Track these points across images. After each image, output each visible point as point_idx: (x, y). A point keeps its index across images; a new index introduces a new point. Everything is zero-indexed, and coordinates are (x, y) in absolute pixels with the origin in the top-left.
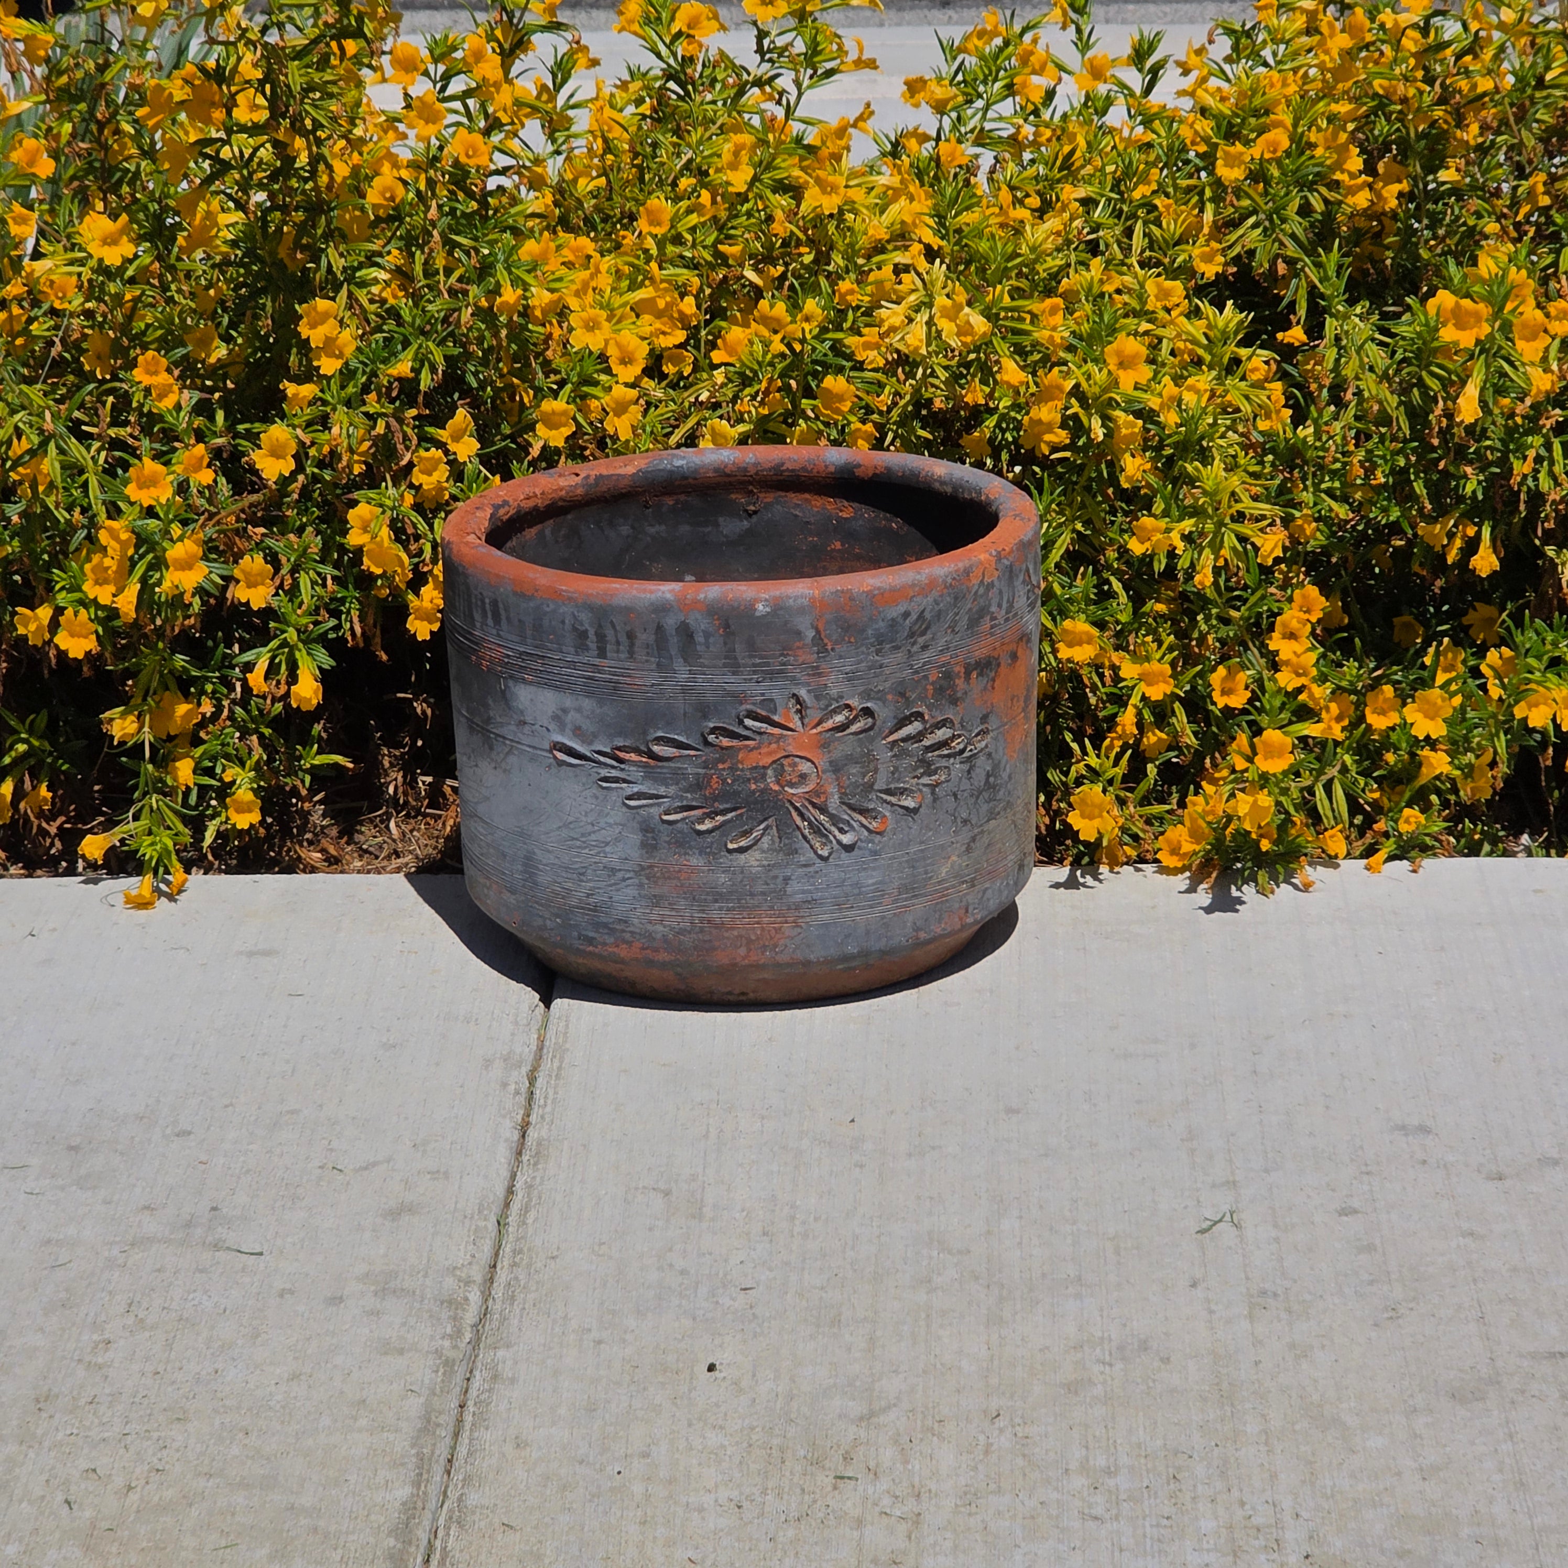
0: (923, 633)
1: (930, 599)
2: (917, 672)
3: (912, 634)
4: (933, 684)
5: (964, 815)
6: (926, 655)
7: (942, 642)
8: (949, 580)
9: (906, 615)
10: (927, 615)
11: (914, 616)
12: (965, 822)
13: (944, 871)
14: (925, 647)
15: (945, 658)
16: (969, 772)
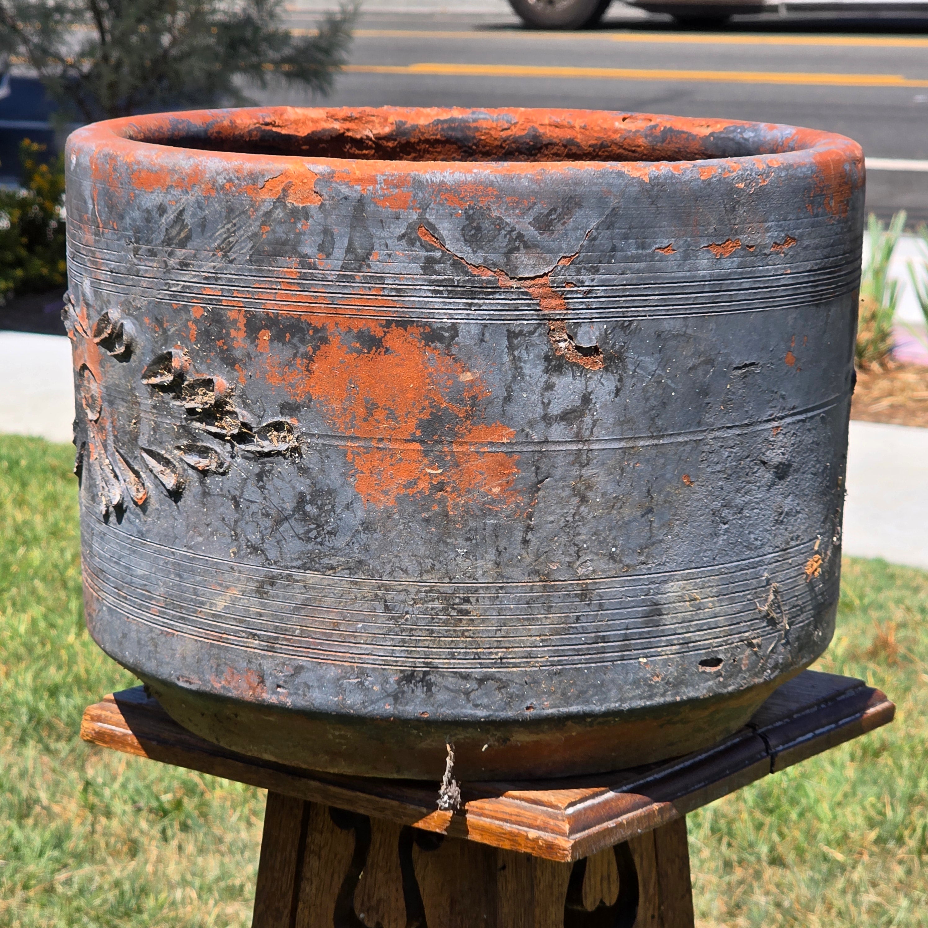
0: (182, 244)
1: (190, 198)
2: (173, 297)
3: (168, 242)
4: (196, 322)
5: (255, 538)
6: (187, 276)
7: (208, 267)
8: (221, 180)
9: (162, 210)
10: (188, 219)
11: (171, 215)
12: (255, 549)
13: (220, 604)
14: (184, 265)
15: (213, 290)
16: (260, 476)
